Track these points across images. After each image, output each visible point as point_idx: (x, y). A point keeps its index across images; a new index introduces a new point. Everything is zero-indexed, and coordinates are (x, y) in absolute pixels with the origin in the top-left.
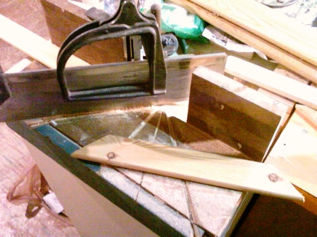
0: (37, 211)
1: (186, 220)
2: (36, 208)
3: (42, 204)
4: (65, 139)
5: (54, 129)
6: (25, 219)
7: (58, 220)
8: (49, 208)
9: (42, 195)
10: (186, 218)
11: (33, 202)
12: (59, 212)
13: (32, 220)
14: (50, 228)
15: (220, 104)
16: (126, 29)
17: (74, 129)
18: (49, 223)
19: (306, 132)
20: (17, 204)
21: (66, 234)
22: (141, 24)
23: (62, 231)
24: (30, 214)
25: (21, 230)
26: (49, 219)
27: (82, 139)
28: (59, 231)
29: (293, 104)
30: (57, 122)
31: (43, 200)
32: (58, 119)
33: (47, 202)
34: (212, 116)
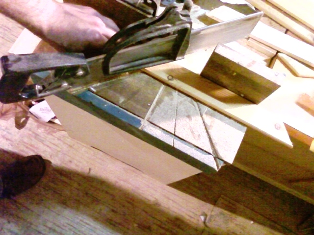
0: (25, 122)
1: (210, 155)
2: (23, 119)
3: (29, 115)
4: (106, 103)
5: (94, 94)
6: (17, 130)
7: (47, 128)
8: (36, 118)
9: (27, 107)
10: (210, 154)
11: (20, 115)
12: (48, 120)
13: (23, 130)
14: (42, 135)
15: (233, 72)
16: (168, 27)
17: (111, 93)
18: (39, 130)
19: (285, 75)
20: (7, 119)
21: (58, 138)
22: (180, 22)
23: (54, 136)
24: (20, 125)
25: (16, 140)
26: (38, 127)
27: (120, 102)
28: (50, 136)
29: (276, 52)
30: (94, 88)
31: (30, 112)
32: (95, 85)
33: (34, 114)
34: (224, 76)
